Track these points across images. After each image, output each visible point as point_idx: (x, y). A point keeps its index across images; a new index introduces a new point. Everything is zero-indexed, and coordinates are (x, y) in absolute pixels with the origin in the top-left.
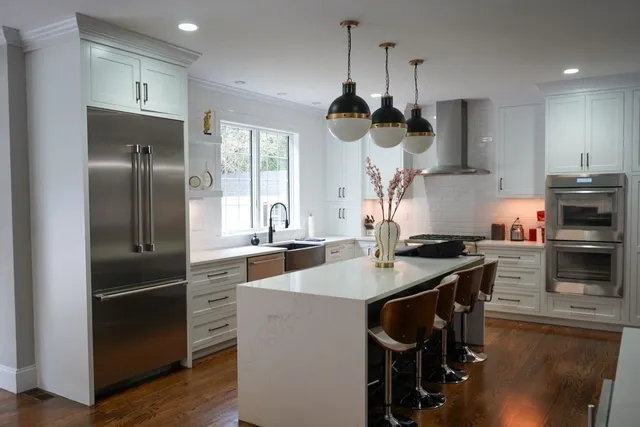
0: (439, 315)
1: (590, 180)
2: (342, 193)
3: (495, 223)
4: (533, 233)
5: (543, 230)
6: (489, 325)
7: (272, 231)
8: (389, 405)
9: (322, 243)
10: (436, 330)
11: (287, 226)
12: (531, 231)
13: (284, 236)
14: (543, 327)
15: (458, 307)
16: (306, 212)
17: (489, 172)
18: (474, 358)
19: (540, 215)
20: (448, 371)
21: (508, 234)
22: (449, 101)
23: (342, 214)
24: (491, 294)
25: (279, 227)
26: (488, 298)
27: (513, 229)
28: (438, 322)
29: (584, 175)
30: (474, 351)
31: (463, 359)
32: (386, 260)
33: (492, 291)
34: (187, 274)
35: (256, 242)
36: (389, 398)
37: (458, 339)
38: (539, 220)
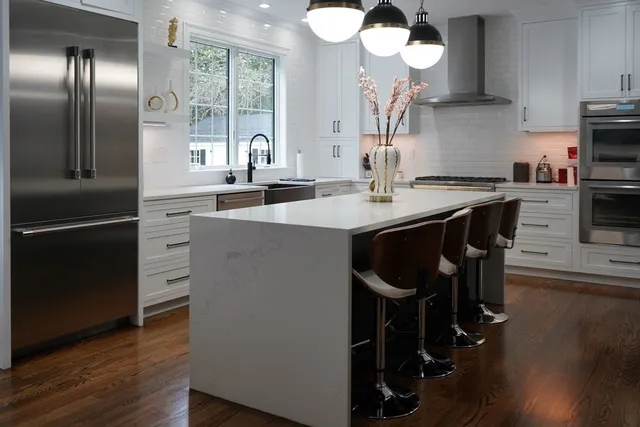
0: (446, 257)
1: (632, 107)
2: (337, 127)
3: (518, 161)
4: (563, 173)
5: (575, 169)
6: (511, 282)
7: (251, 168)
8: (380, 371)
9: (311, 183)
10: (442, 275)
11: (269, 162)
12: (560, 170)
13: (265, 175)
14: (576, 285)
15: (471, 251)
16: (294, 149)
17: (510, 102)
18: (492, 318)
19: (572, 152)
20: (460, 332)
21: (533, 176)
22: (464, 18)
23: (336, 152)
24: (513, 239)
25: (260, 165)
26: (509, 245)
27: (539, 169)
28: (445, 266)
29: (624, 100)
30: (491, 310)
31: (478, 319)
32: (382, 193)
33: (514, 236)
34: (140, 211)
35: (231, 180)
36: (381, 362)
37: (472, 296)
38: (570, 157)
